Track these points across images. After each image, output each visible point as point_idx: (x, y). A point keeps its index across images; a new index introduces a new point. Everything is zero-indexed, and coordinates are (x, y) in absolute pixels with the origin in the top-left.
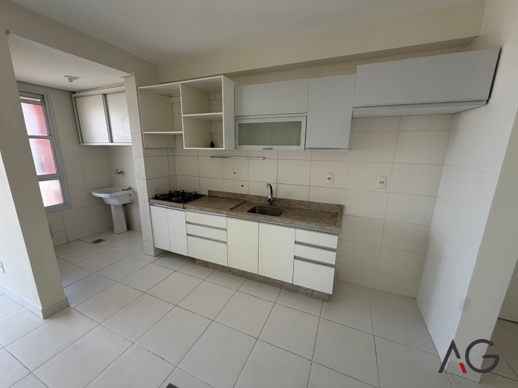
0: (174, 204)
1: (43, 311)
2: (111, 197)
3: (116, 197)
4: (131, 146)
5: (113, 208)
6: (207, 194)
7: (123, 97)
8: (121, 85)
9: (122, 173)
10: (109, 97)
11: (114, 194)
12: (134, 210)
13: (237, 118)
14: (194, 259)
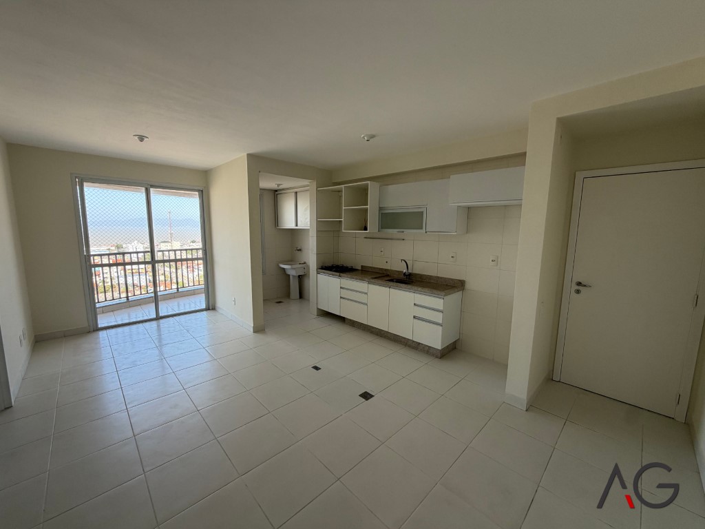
0: (334, 273)
1: (254, 327)
2: (292, 269)
3: (294, 269)
4: (308, 229)
5: (291, 277)
6: (360, 268)
7: (308, 194)
8: (308, 186)
9: (300, 250)
10: (298, 194)
11: (294, 266)
12: (306, 281)
13: (381, 209)
14: (344, 318)
